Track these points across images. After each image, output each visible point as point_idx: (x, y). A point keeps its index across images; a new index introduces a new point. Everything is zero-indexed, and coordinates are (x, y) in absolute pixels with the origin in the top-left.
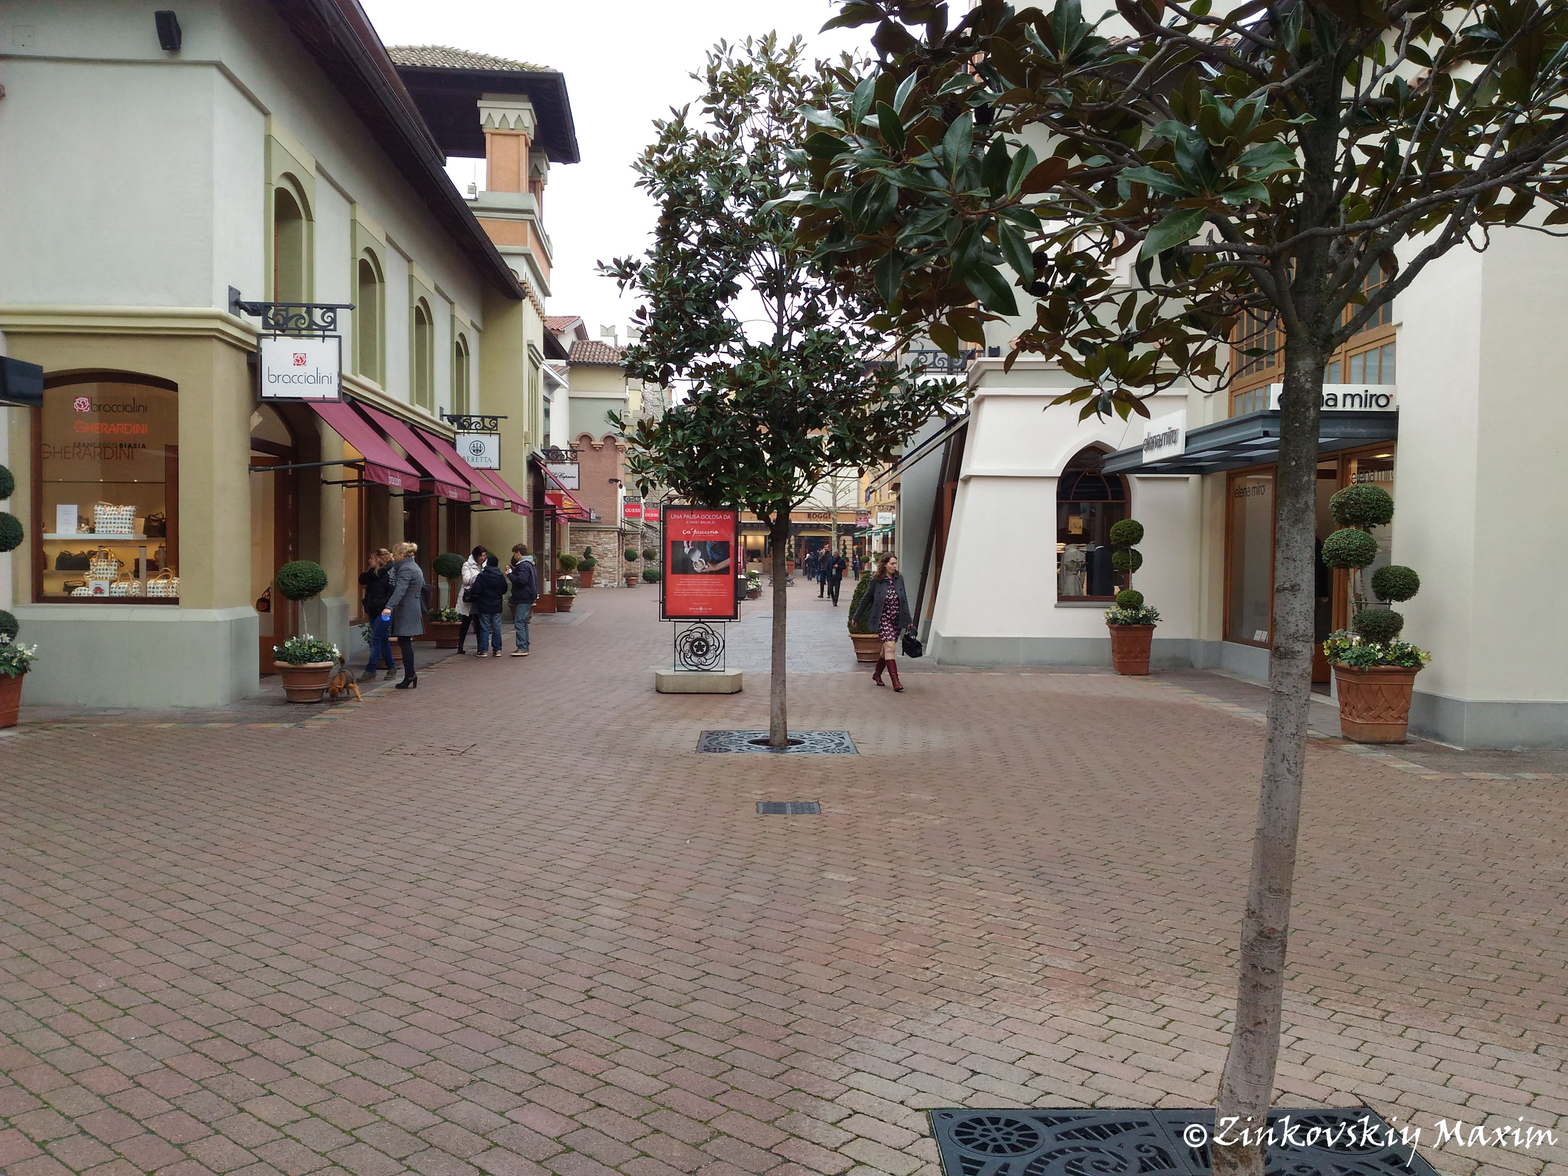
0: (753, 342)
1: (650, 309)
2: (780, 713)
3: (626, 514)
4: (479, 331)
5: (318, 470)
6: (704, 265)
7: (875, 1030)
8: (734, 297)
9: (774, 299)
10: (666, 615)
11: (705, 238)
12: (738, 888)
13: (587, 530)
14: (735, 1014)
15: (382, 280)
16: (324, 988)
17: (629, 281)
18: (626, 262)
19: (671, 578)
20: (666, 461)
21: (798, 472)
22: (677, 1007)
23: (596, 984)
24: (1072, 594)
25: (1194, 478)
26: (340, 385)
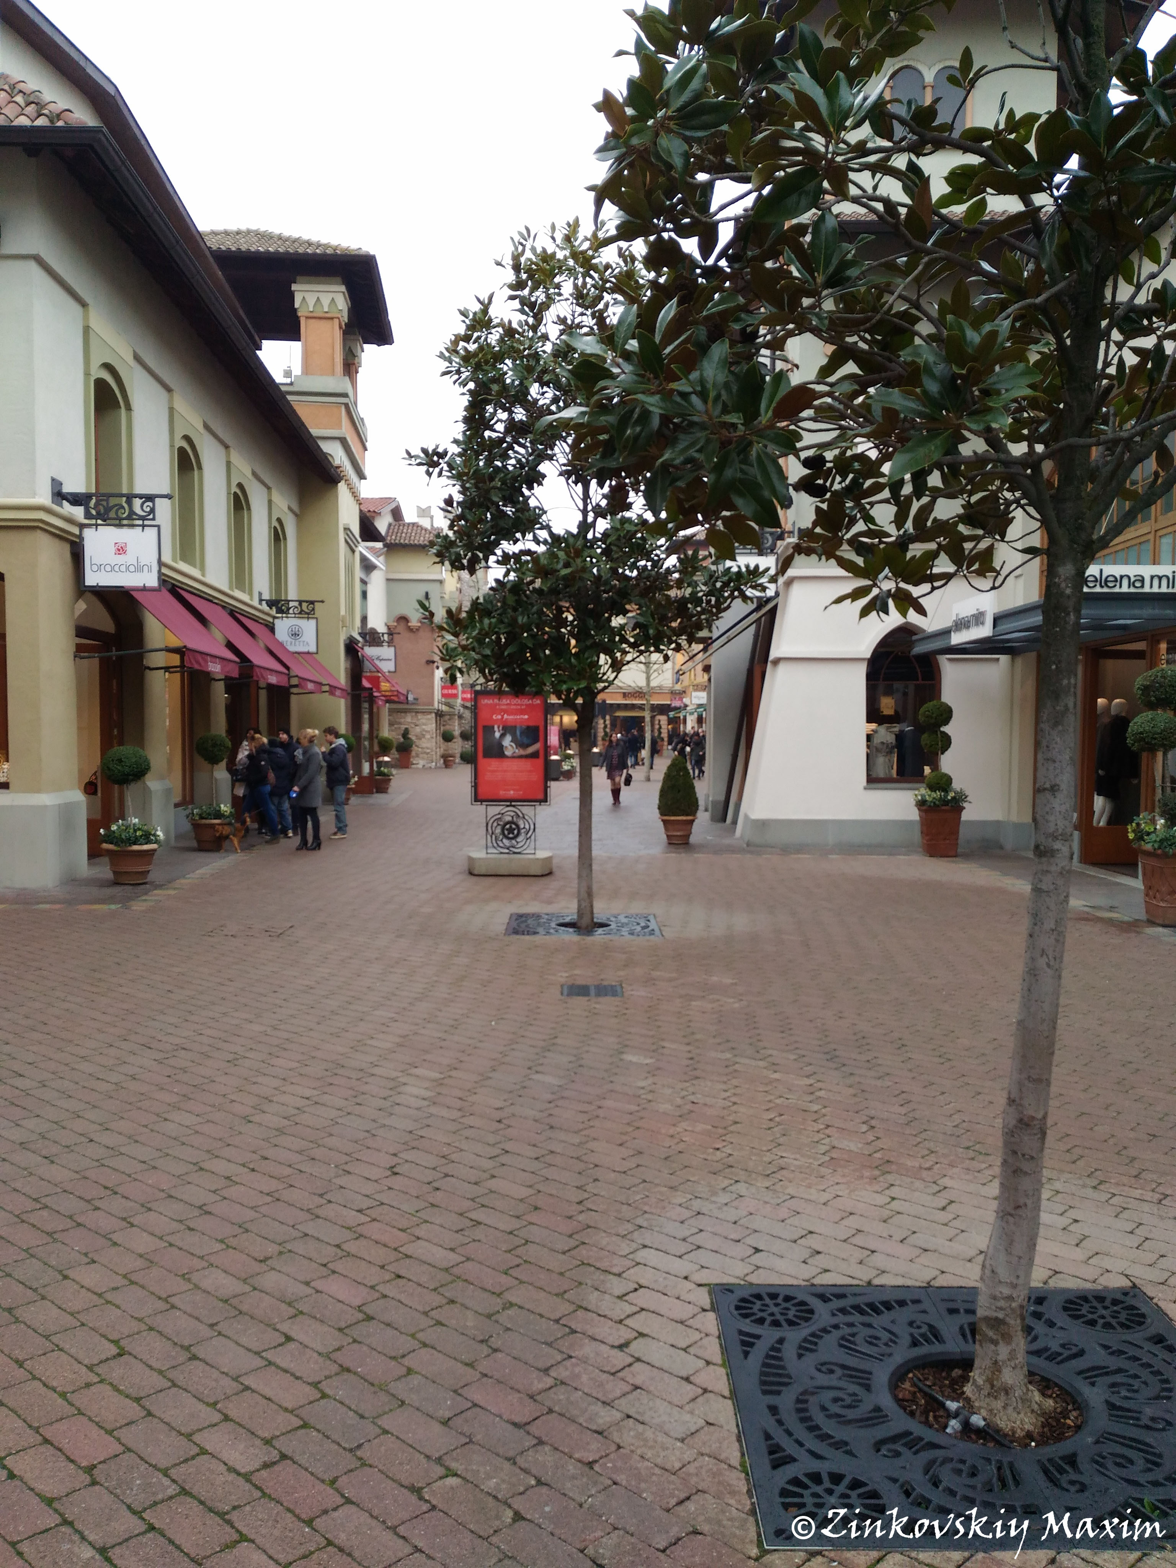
0: (558, 530)
1: (458, 497)
2: (587, 896)
3: (443, 695)
4: (296, 515)
5: (141, 657)
6: (510, 452)
7: (664, 1208)
8: (540, 484)
9: (580, 485)
10: (477, 798)
11: (512, 426)
12: (539, 1069)
13: (405, 711)
14: (531, 1191)
15: (200, 468)
16: (144, 1162)
17: (437, 470)
18: (434, 450)
19: (482, 762)
20: (473, 649)
21: (603, 658)
22: (476, 1183)
23: (400, 1161)
24: (882, 775)
25: (1004, 659)
26: (159, 571)
